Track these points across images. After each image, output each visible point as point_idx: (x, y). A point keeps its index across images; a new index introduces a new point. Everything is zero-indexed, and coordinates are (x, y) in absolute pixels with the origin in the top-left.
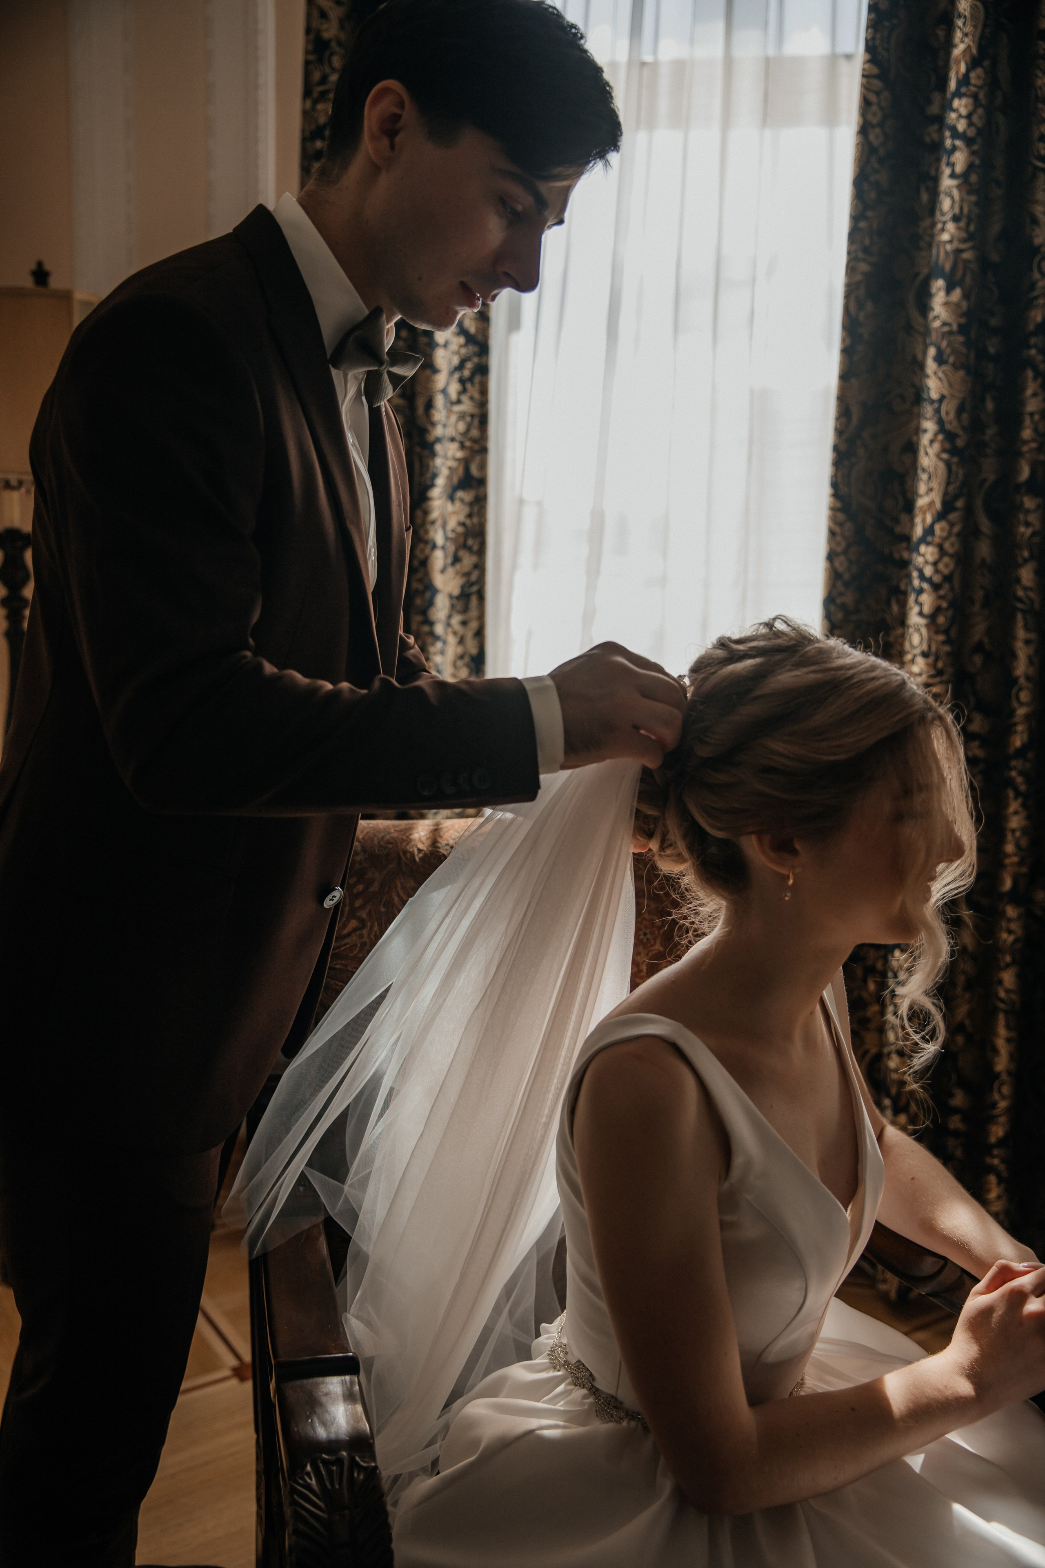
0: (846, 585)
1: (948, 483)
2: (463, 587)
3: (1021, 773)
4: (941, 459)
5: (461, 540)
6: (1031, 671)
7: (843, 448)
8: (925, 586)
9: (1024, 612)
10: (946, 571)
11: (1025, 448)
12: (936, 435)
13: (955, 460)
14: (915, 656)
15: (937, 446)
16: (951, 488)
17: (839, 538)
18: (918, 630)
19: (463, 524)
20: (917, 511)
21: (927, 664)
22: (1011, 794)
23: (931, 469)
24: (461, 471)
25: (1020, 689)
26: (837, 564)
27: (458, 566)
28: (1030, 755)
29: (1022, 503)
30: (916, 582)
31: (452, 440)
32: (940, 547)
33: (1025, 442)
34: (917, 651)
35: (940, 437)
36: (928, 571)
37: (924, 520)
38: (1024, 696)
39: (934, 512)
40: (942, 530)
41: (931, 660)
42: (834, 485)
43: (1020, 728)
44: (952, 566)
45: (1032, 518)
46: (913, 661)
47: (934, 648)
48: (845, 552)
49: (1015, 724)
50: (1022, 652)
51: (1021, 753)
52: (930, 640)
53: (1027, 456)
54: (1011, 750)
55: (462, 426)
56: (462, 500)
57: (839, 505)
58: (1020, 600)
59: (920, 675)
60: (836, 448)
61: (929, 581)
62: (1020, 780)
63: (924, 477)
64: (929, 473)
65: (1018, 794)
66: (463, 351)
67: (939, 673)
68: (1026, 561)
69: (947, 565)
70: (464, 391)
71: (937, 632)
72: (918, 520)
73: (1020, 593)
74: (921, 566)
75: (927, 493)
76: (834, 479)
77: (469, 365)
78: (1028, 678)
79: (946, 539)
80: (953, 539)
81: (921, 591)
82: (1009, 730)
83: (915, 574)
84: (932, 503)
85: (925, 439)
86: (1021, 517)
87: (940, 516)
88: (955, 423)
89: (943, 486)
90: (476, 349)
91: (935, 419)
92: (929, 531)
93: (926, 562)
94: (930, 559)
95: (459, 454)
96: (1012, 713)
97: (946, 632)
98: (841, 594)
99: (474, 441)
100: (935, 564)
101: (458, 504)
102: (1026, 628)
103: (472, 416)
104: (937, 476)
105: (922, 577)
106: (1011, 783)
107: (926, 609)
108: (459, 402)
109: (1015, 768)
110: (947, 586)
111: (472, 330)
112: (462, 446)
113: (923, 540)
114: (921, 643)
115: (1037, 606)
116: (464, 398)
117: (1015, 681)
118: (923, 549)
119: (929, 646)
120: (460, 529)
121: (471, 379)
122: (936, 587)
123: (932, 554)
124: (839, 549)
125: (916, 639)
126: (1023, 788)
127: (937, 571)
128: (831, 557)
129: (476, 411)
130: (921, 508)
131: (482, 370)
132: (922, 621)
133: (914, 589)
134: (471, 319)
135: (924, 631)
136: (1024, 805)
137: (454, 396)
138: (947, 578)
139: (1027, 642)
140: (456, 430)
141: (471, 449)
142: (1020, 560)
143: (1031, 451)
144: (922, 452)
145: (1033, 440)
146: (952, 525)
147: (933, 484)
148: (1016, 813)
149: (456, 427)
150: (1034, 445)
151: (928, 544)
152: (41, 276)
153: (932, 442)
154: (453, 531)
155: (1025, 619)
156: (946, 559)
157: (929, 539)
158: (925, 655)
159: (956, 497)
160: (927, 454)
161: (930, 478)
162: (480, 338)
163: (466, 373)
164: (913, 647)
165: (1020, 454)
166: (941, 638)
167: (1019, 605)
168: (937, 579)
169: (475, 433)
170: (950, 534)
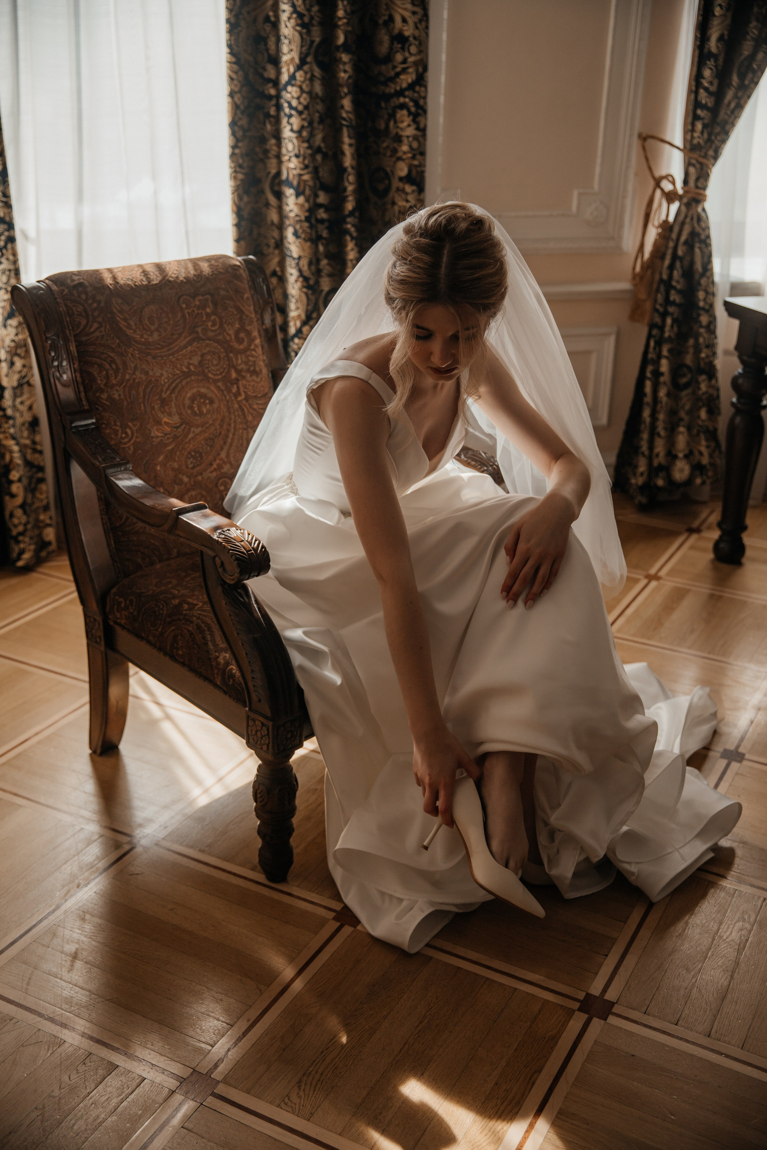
0: (243, 113)
1: (302, 46)
3: (353, 225)
4: (296, 30)
6: (354, 163)
7: (233, 20)
8: (293, 112)
9: (347, 126)
10: (305, 103)
11: (340, 23)
12: (292, 14)
13: (304, 31)
14: (290, 157)
15: (293, 21)
16: (304, 49)
17: (235, 82)
18: (291, 141)
20: (283, 64)
21: (299, 162)
22: (348, 238)
23: (291, 37)
25: (349, 175)
26: (236, 99)
28: (357, 214)
29: (341, 58)
30: (287, 110)
32: (301, 87)
33: (340, 19)
34: (292, 154)
35: (294, 16)
36: (294, 103)
37: (288, 70)
38: (351, 178)
39: (294, 64)
40: (301, 76)
41: (301, 159)
42: (229, 46)
43: (350, 198)
44: (308, 100)
45: (348, 68)
46: (289, 160)
47: (302, 152)
48: (240, 92)
49: (347, 196)
50: (348, 151)
51: (352, 213)
52: (299, 146)
53: (342, 27)
54: (346, 212)
57: (234, 60)
58: (344, 119)
59: (295, 169)
60: (228, 21)
61: (295, 109)
62: (352, 230)
63: (286, 41)
64: (289, 39)
65: (352, 238)
67: (306, 167)
68: (346, 94)
69: (305, 99)
71: (303, 142)
72: (284, 70)
73: (344, 115)
74: (289, 100)
75: (289, 53)
76: (229, 42)
78: (353, 168)
79: (303, 82)
80: (307, 82)
81: (290, 116)
82: (344, 199)
83: (286, 105)
84: (292, 59)
85: (284, 17)
86: (341, 67)
87: (299, 68)
88: (303, 7)
89: (299, 48)
91: (290, 4)
92: (293, 77)
93: (293, 97)
94: (295, 95)
96: (345, 189)
97: (308, 141)
98: (240, 119)
100: (298, 98)
102: (350, 137)
104: (294, 42)
105: (291, 107)
106: (347, 232)
107: (296, 127)
109: (349, 223)
110: (306, 112)
113: (288, 83)
114: (294, 149)
115: (354, 123)
117: (345, 170)
118: (289, 88)
119: (299, 151)
122: (300, 113)
123: (296, 92)
124: (237, 89)
125: (290, 147)
126: (355, 234)
127: (300, 103)
128: (231, 95)
130: (286, 62)
132: (293, 135)
133: (285, 114)
135: (295, 141)
136: (356, 245)
138: (306, 107)
139: (350, 145)
142: (343, 94)
143: (344, 24)
144: (283, 25)
145: (345, 18)
146: (306, 73)
147: (292, 47)
148: (352, 250)
150: (345, 21)
151: (293, 85)
153: (289, 18)
155: (348, 131)
156: (304, 95)
157: (293, 82)
158: (297, 156)
159: (307, 55)
160: (286, 26)
161: (290, 42)
164: (288, 151)
165: (338, 27)
166: (306, 145)
167: (344, 123)
168: (300, 108)
170: (305, 79)
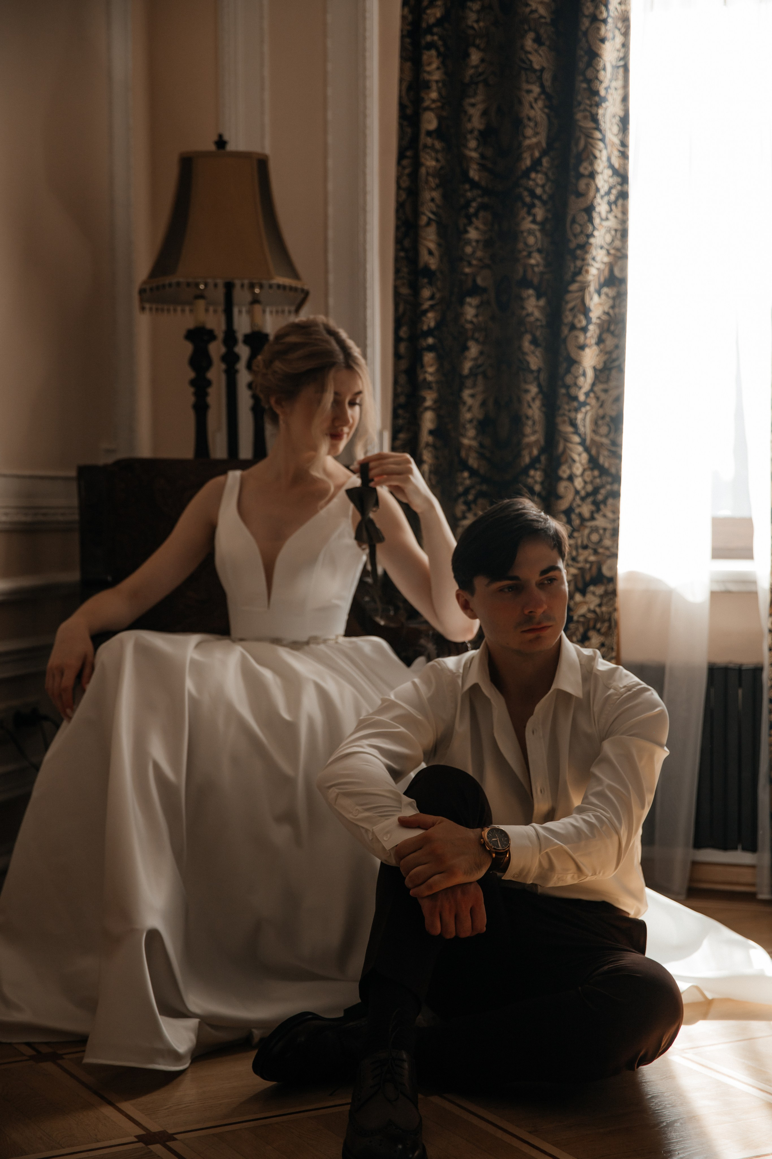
2: (605, 363)
5: (606, 326)
19: (608, 314)
24: (606, 273)
27: (602, 346)
31: (602, 248)
55: (608, 238)
56: (607, 295)
66: (611, 180)
70: (611, 210)
77: (614, 192)
90: (619, 180)
95: (606, 259)
99: (618, 250)
101: (603, 297)
103: (616, 230)
108: (607, 219)
111: (617, 166)
112: (608, 253)
116: (611, 216)
120: (604, 317)
121: (615, 202)
129: (619, 227)
131: (624, 195)
134: (616, 157)
137: (604, 215)
140: (605, 240)
141: (615, 256)
149: (604, 238)
152: (221, 143)
154: (599, 318)
162: (621, 171)
163: (612, 198)
169: (618, 243)
